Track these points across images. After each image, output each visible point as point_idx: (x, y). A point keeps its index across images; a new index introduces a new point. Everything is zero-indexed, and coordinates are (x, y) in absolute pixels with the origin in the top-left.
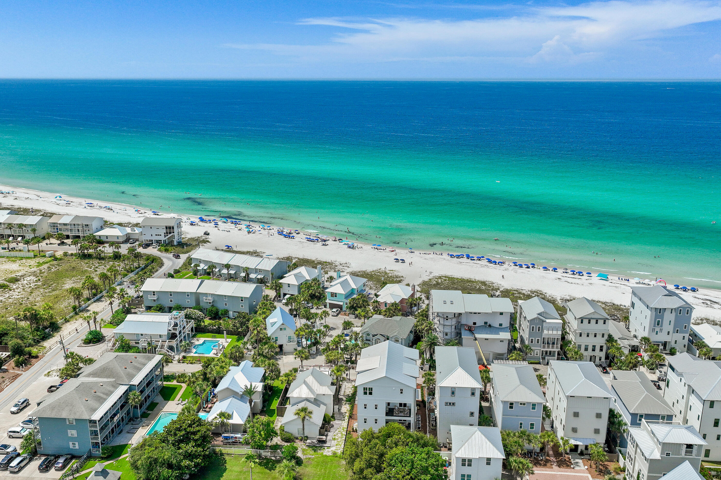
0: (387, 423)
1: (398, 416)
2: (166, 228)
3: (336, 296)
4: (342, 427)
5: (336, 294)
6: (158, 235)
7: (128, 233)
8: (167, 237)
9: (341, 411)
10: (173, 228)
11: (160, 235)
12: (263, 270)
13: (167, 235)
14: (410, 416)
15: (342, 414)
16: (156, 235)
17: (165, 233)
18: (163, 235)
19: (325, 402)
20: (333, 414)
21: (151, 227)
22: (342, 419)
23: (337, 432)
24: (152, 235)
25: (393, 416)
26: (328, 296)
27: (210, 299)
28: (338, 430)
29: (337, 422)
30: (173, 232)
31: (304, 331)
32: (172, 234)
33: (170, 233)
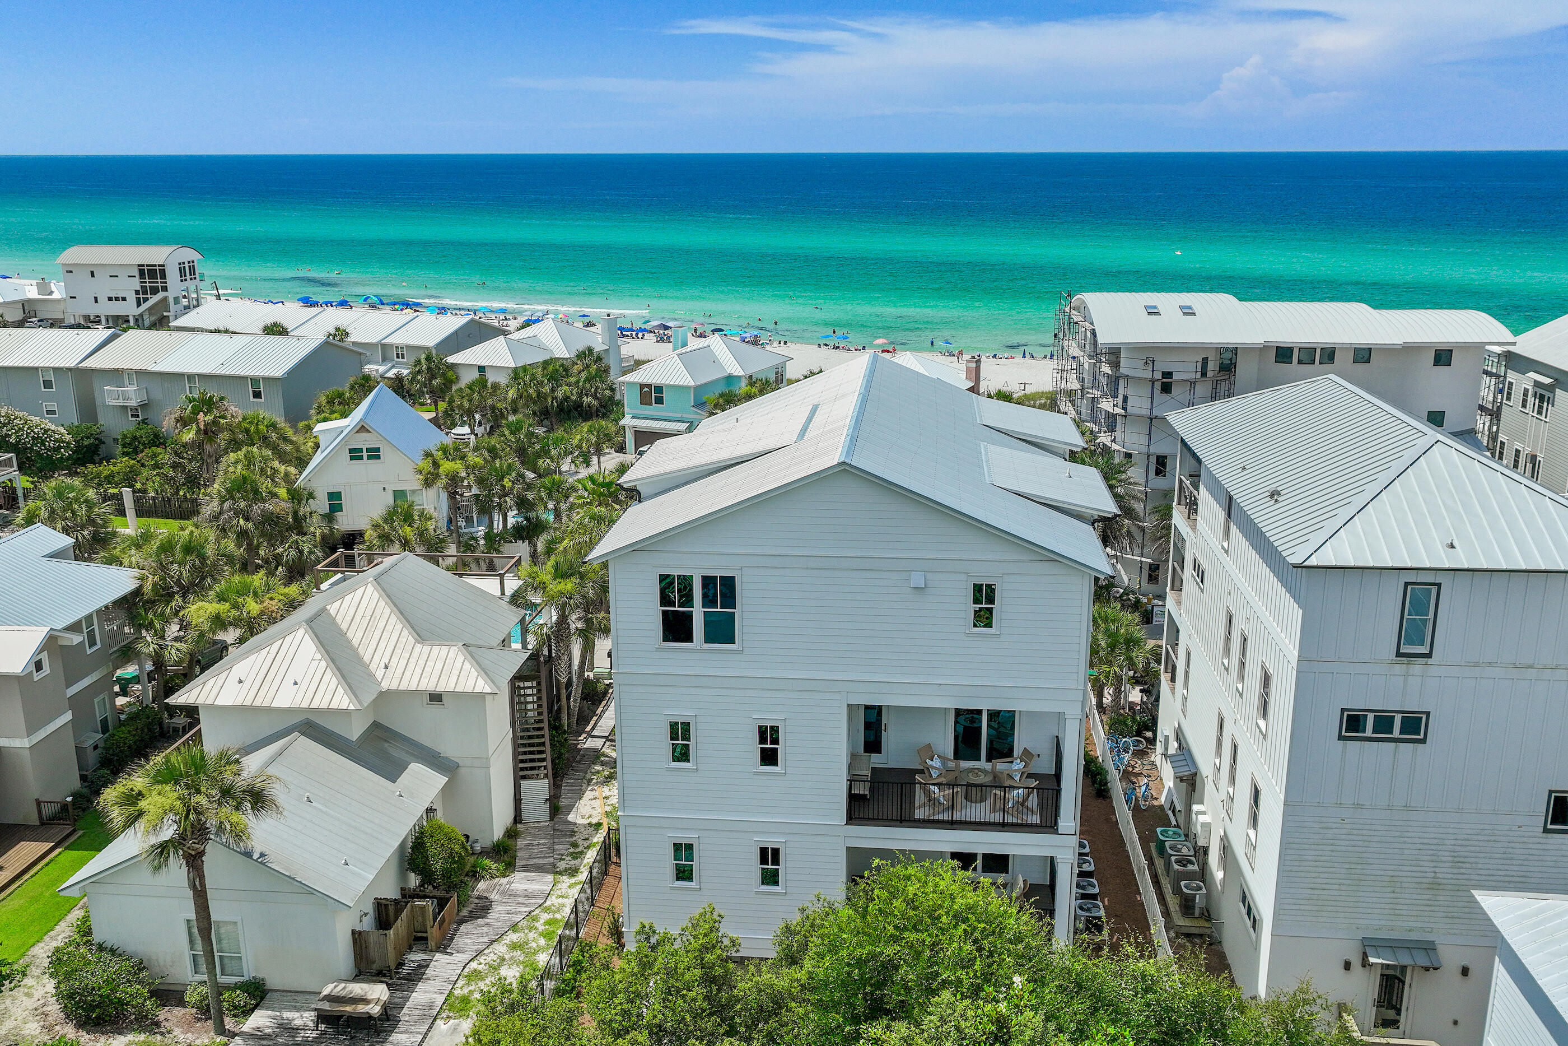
0: (854, 877)
1: (952, 824)
2: (142, 273)
3: (659, 400)
4: (545, 917)
5: (659, 389)
6: (117, 299)
7: (29, 301)
8: (145, 306)
9: (571, 818)
10: (163, 275)
11: (124, 299)
12: (408, 347)
13: (146, 300)
14: (1049, 825)
15: (573, 833)
16: (110, 299)
17: (137, 292)
18: (132, 298)
19: (449, 750)
20: (511, 834)
21: (92, 273)
22: (562, 865)
23: (501, 948)
24: (96, 300)
25: (906, 820)
26: (630, 400)
27: (132, 394)
28: (513, 937)
29: (520, 882)
30: (165, 289)
31: (463, 458)
32: (161, 295)
33: (155, 291)
